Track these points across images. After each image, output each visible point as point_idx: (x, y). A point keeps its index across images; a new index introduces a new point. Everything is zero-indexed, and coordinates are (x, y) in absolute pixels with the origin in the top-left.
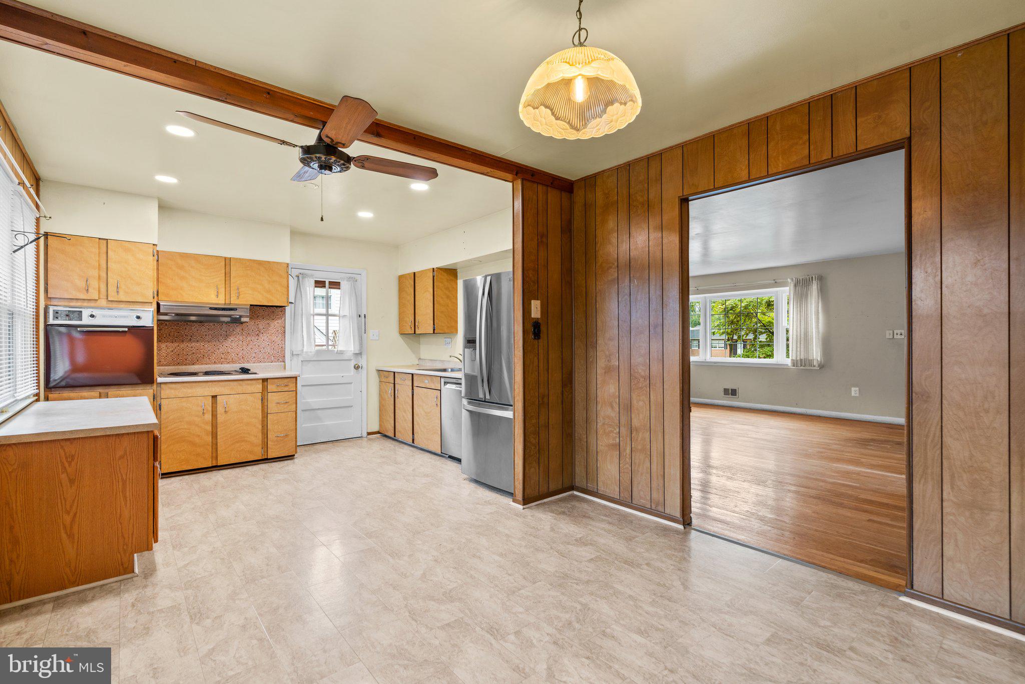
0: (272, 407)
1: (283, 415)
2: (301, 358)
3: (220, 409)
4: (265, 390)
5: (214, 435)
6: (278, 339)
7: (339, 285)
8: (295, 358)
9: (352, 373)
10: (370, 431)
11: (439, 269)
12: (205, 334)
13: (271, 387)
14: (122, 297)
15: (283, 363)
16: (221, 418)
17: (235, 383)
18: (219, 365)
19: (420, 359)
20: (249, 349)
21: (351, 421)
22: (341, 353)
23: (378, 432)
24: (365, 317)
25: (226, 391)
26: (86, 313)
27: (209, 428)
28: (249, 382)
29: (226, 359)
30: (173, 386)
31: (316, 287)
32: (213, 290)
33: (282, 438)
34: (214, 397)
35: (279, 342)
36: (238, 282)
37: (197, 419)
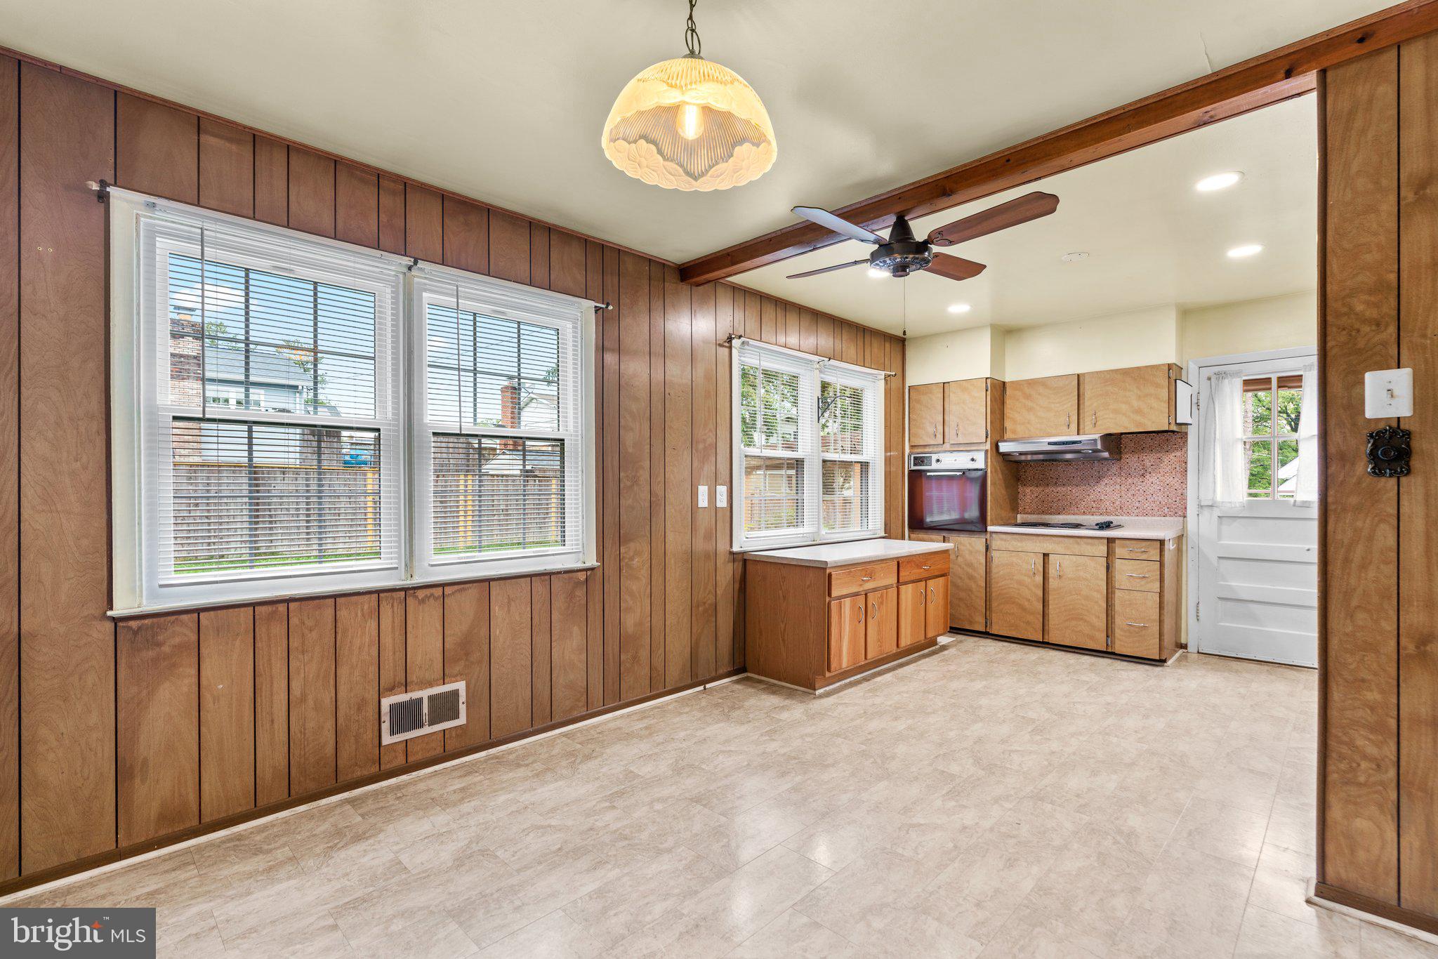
0: (1122, 580)
1: (1139, 594)
2: (1217, 512)
3: (1052, 572)
4: (1110, 554)
5: (1045, 603)
6: (1175, 482)
8: (1206, 512)
13: (1119, 551)
14: (961, 440)
15: (1181, 519)
16: (1053, 583)
17: (1071, 540)
22: (1304, 505)
25: (1060, 549)
26: (934, 457)
27: (1040, 593)
28: (1090, 541)
29: (1098, 508)
30: (1004, 536)
32: (1064, 419)
33: (1137, 630)
34: (1046, 555)
35: (1177, 486)
36: (1095, 404)
37: (1027, 580)
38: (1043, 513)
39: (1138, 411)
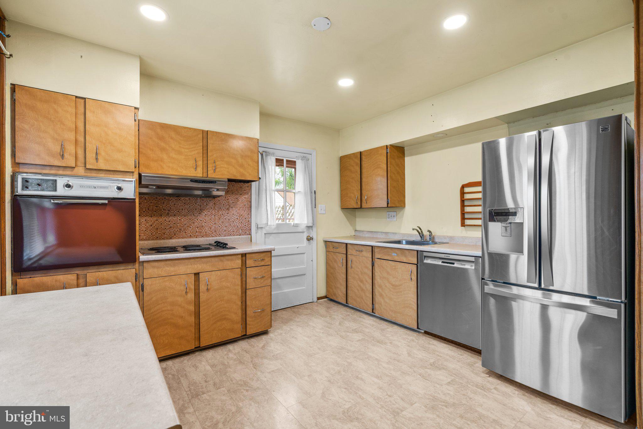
0: (251, 283)
1: (260, 290)
2: (264, 231)
3: (203, 287)
5: (197, 314)
6: (245, 214)
7: (295, 165)
8: (259, 231)
9: (305, 245)
10: (319, 296)
11: (392, 146)
12: (181, 208)
13: (249, 262)
14: (102, 165)
15: (250, 236)
16: (203, 296)
17: (216, 259)
18: (195, 239)
19: (356, 230)
20: (220, 222)
21: (304, 288)
22: (296, 226)
23: (326, 297)
24: (315, 193)
25: (207, 267)
26: (61, 182)
27: (192, 308)
28: (230, 257)
29: (201, 232)
30: (156, 264)
31: (276, 165)
32: (191, 163)
33: (259, 314)
34: (197, 275)
35: (246, 216)
36: (215, 156)
37: (180, 299)
38: (157, 238)
39: (241, 166)
